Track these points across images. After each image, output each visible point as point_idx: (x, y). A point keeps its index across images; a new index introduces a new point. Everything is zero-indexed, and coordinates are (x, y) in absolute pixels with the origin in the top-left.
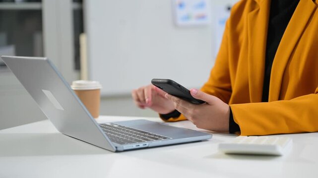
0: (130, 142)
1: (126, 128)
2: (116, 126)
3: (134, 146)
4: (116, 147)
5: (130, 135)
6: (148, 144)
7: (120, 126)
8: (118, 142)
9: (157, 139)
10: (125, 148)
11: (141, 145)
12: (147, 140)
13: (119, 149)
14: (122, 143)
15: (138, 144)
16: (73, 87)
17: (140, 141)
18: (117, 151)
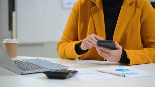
0: (29, 70)
1: (29, 63)
2: (24, 62)
3: (30, 72)
4: (22, 72)
5: (30, 66)
6: (37, 71)
7: (26, 62)
8: (23, 70)
9: (42, 69)
10: (26, 73)
11: (34, 72)
12: (37, 69)
13: (23, 73)
14: (25, 70)
15: (32, 71)
16: (4, 42)
17: (33, 70)
18: (22, 74)
